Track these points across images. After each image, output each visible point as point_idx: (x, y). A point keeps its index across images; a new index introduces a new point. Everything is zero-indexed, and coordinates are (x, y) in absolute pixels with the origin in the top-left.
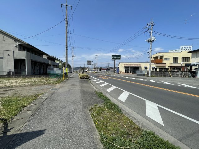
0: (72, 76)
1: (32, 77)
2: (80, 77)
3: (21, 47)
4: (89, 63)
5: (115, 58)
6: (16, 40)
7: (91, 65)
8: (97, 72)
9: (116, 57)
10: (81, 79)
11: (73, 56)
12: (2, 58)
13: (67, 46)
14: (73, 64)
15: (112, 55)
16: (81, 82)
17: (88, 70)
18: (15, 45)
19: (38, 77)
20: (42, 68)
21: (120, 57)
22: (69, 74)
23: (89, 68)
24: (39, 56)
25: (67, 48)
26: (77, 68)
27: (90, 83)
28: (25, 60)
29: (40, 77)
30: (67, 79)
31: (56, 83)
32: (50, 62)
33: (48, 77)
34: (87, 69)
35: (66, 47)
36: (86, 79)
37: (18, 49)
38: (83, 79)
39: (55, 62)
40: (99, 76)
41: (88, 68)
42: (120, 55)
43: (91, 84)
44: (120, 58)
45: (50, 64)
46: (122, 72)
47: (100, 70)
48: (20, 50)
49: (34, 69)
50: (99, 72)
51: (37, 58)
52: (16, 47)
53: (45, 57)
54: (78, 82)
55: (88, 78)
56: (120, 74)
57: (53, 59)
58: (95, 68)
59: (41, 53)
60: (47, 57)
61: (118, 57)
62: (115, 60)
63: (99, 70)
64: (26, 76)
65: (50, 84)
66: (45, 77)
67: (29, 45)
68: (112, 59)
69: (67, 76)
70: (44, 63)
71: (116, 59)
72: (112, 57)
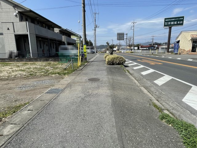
0: (94, 58)
1: (37, 61)
2: (107, 60)
3: (22, 16)
4: (121, 36)
5: (172, 23)
6: (15, 6)
7: (123, 39)
8: (133, 51)
9: (174, 21)
10: (110, 64)
11: (96, 27)
12: (2, 34)
13: (84, 4)
14: (95, 41)
15: (165, 19)
16: (110, 72)
17: (118, 50)
18: (15, 14)
19: (44, 61)
20: (54, 48)
21: (183, 20)
22: (88, 56)
23: (119, 46)
24: (49, 29)
25: (84, 7)
26: (102, 47)
27: (127, 73)
28: (27, 35)
29: (47, 60)
30: (86, 64)
31: (65, 74)
32: (64, 38)
33: (58, 61)
34: (117, 48)
35: (82, 5)
36: (119, 64)
37: (18, 19)
38: (113, 64)
39: (70, 37)
40: (141, 59)
41: (117, 45)
42: (183, 17)
43: (130, 76)
44: (181, 22)
45: (63, 40)
46: (184, 50)
47: (138, 49)
48: (21, 20)
49: (42, 48)
50: (137, 51)
51: (45, 32)
52: (16, 16)
53: (57, 30)
54: (105, 73)
55: (121, 63)
56: (180, 54)
57: (68, 34)
58: (130, 46)
59: (50, 25)
60: (60, 31)
61: (177, 21)
62: (170, 28)
63: (136, 48)
64: (30, 60)
65: (53, 75)
66: (53, 61)
67: (31, 11)
68: (165, 26)
69: (86, 59)
70: (55, 40)
71: (174, 25)
72: (165, 21)
